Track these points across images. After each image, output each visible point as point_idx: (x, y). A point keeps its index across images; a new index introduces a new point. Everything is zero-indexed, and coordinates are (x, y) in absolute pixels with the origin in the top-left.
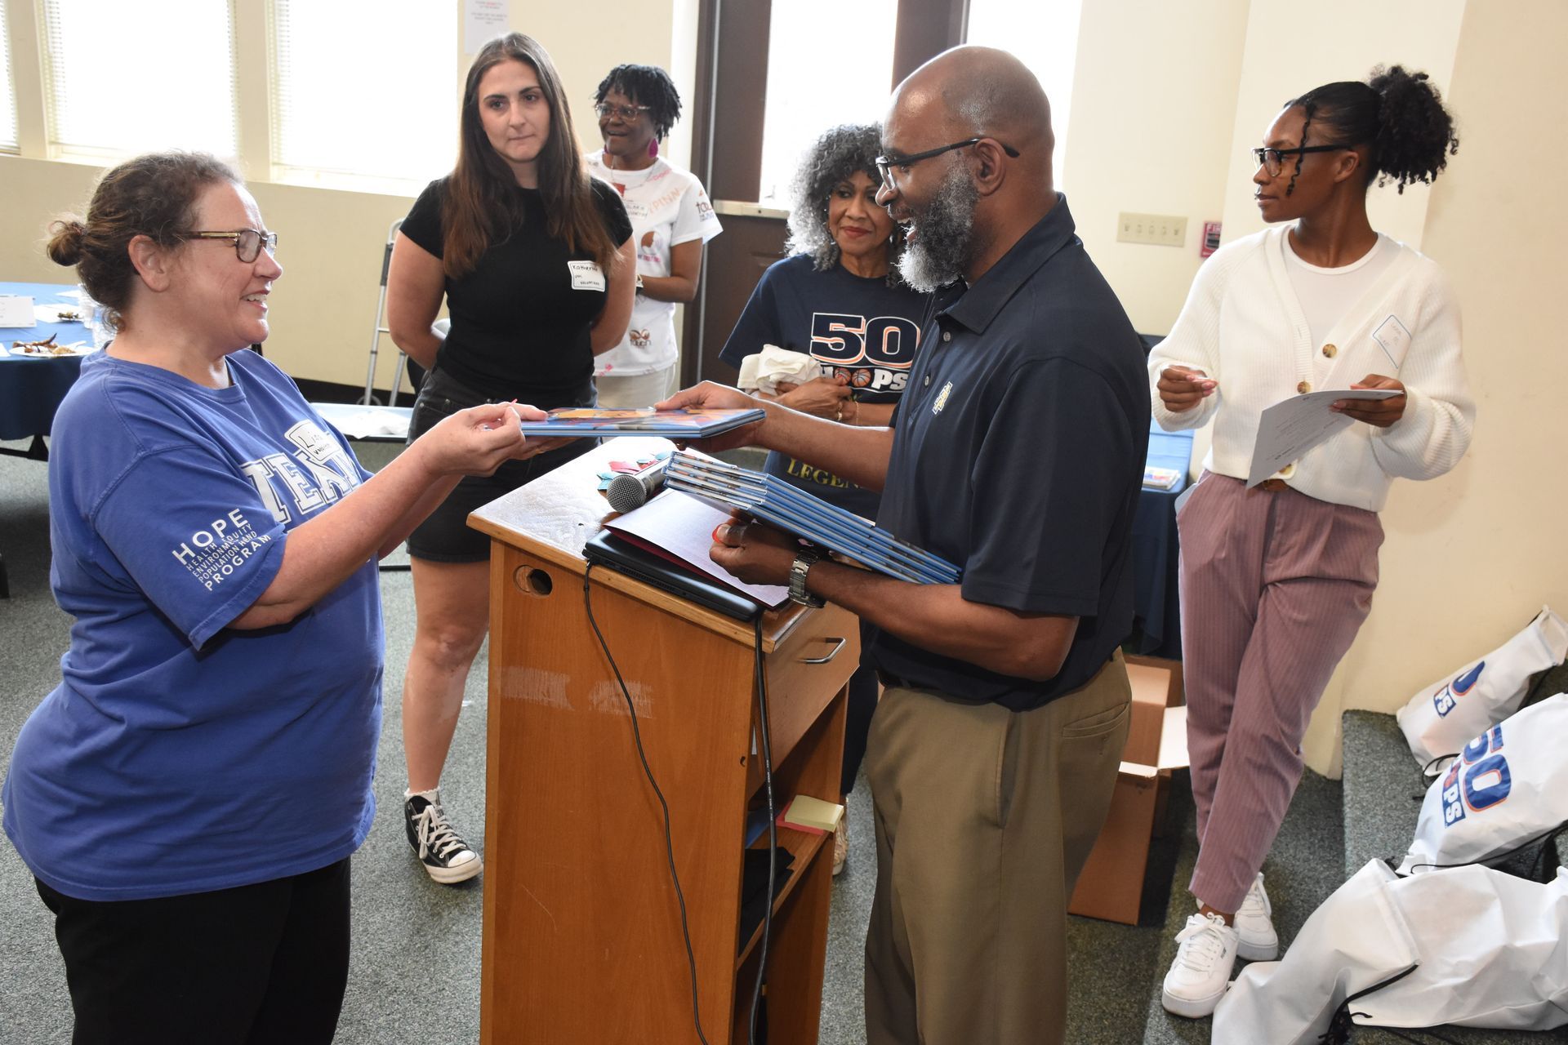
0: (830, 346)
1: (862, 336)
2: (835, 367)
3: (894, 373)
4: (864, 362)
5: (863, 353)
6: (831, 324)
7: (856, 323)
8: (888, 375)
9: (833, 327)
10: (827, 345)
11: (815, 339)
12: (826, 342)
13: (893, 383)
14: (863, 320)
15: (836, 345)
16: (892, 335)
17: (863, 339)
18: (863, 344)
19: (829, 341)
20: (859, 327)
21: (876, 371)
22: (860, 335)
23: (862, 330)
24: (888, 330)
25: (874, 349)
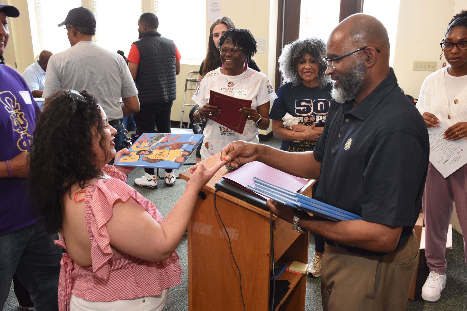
0: (302, 110)
1: (312, 106)
2: (304, 117)
3: (323, 116)
4: (313, 114)
5: (312, 111)
6: (301, 103)
7: (309, 102)
8: (321, 117)
9: (302, 104)
10: (301, 110)
11: (297, 108)
12: (300, 109)
13: (322, 119)
14: (312, 101)
15: (304, 110)
16: (321, 105)
17: (312, 107)
18: (312, 108)
19: (301, 108)
20: (311, 103)
21: (317, 116)
22: (311, 106)
23: (312, 104)
24: (319, 103)
25: (316, 109)
